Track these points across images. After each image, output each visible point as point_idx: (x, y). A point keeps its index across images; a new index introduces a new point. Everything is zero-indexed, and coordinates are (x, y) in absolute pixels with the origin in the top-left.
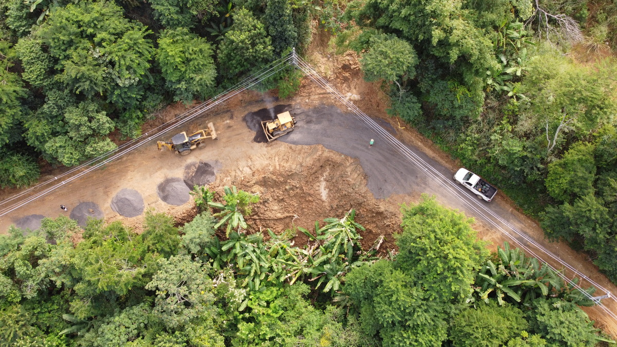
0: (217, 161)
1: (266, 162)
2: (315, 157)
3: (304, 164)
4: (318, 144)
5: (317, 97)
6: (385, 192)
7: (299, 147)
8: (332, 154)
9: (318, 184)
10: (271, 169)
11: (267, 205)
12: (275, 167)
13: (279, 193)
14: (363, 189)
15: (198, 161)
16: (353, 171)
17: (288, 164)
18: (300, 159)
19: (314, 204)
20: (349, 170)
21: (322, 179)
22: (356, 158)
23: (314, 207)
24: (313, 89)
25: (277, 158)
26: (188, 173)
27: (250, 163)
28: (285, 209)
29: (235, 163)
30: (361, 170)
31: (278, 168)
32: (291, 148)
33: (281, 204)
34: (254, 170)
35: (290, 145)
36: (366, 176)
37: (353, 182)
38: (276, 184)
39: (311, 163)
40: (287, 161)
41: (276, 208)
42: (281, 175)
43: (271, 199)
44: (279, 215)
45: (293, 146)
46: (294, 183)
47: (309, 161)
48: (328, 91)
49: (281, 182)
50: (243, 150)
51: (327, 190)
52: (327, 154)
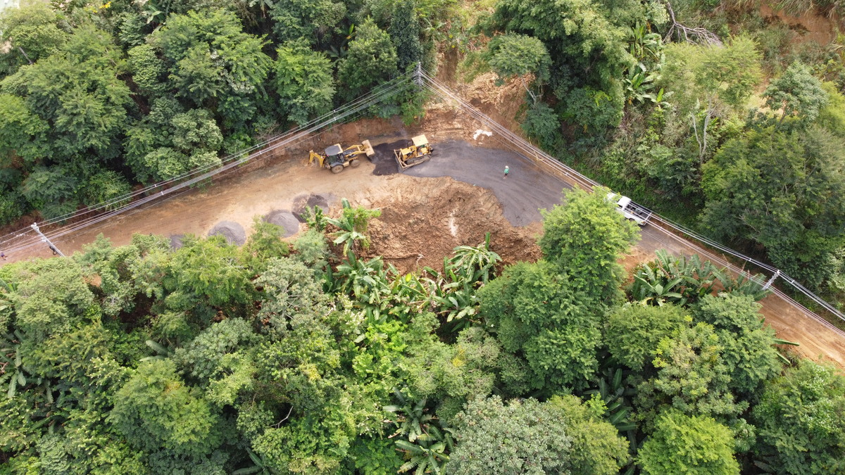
0: (330, 194)
1: (386, 194)
2: (443, 188)
3: (430, 195)
4: (447, 176)
5: (443, 132)
6: (524, 220)
7: (425, 179)
8: (462, 186)
9: (446, 219)
10: (393, 201)
11: (387, 242)
12: (397, 199)
13: (402, 229)
14: (499, 218)
15: (309, 194)
16: (486, 201)
17: (412, 196)
18: (426, 190)
19: (442, 239)
20: (481, 200)
21: (451, 215)
22: (489, 189)
23: (442, 243)
24: (439, 125)
25: (399, 191)
26: (298, 206)
27: (368, 195)
28: (409, 248)
29: (352, 196)
30: (496, 199)
31: (400, 199)
32: (415, 180)
33: (403, 243)
34: (373, 201)
35: (414, 178)
36: (501, 206)
37: (486, 211)
38: (399, 219)
39: (439, 194)
40: (411, 193)
41: (397, 246)
42: (404, 207)
43: (392, 236)
44: (402, 254)
45: (418, 179)
46: (420, 215)
47: (436, 192)
48: (456, 126)
49: (404, 216)
50: (361, 182)
51: (457, 226)
52: (455, 186)
